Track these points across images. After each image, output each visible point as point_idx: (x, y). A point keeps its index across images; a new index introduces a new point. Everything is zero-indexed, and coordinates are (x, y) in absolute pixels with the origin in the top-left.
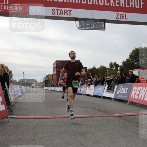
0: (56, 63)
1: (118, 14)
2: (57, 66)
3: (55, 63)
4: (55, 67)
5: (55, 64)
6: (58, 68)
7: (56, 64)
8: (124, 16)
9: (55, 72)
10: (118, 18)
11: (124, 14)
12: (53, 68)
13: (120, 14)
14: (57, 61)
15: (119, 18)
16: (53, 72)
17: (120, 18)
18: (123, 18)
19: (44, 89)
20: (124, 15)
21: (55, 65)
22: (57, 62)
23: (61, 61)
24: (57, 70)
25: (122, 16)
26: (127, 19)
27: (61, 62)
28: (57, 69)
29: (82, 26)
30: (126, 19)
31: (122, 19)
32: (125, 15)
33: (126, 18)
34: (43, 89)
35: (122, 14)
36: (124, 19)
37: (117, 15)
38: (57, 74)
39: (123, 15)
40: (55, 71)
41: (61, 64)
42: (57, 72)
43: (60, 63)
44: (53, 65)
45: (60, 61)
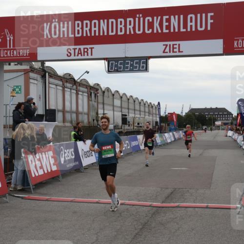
1: (167, 45)
8: (176, 48)
10: (166, 51)
11: (176, 44)
13: (170, 45)
15: (168, 52)
17: (170, 52)
18: (175, 50)
20: (177, 46)
25: (173, 48)
26: (182, 52)
29: (112, 69)
30: (179, 51)
31: (173, 52)
32: (179, 45)
33: (181, 50)
35: (173, 45)
36: (176, 52)
37: (165, 46)
39: (175, 46)
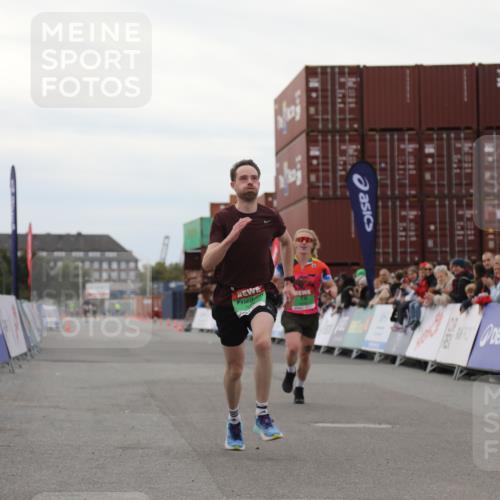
0: (309, 90)
2: (310, 120)
3: (299, 93)
4: (292, 123)
5: (292, 102)
6: (324, 132)
7: (310, 102)
9: (296, 176)
12: (278, 133)
14: (310, 72)
16: (279, 171)
19: (188, 329)
21: (296, 112)
22: (314, 84)
23: (356, 71)
24: (315, 152)
27: (351, 82)
28: (311, 142)
34: (180, 324)
38: (311, 186)
40: (292, 166)
41: (351, 103)
42: (310, 169)
43: (339, 93)
44: (278, 112)
45: (342, 70)
